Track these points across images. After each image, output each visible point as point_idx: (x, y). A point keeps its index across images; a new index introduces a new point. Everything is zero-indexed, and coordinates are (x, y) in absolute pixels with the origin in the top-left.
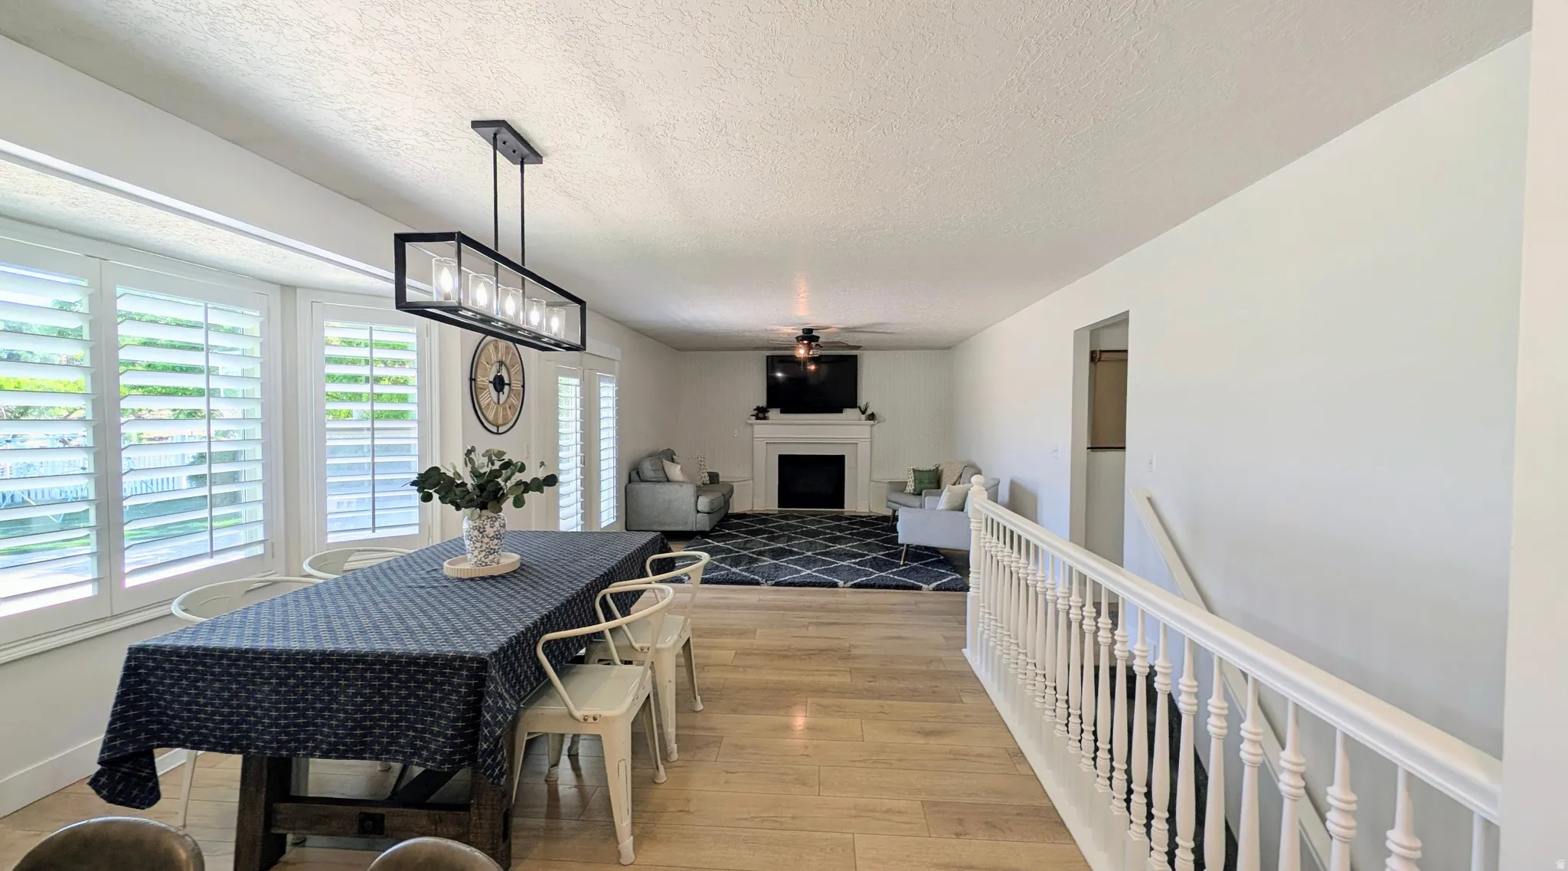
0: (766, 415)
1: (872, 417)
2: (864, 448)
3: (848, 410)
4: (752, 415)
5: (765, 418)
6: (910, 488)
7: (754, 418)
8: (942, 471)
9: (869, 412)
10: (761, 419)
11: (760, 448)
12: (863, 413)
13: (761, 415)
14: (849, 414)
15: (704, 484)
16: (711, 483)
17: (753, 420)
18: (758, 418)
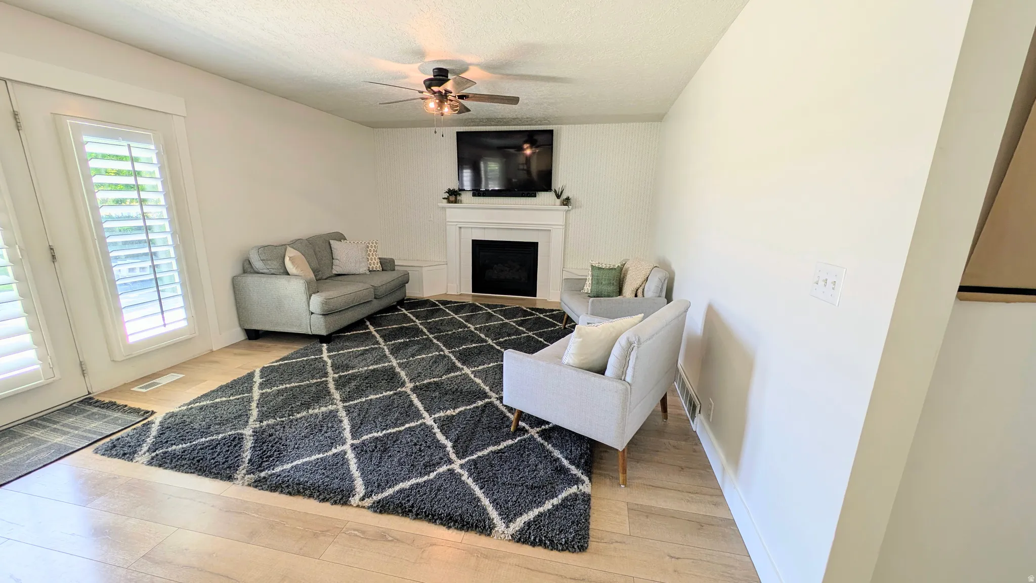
0: (459, 198)
1: (567, 202)
2: (557, 236)
3: (543, 193)
4: (444, 198)
5: (456, 202)
6: (588, 288)
7: (445, 201)
8: (627, 271)
9: (564, 196)
10: (452, 202)
11: (452, 232)
12: (558, 196)
13: (452, 198)
14: (544, 198)
15: (370, 271)
16: (383, 270)
17: (444, 203)
18: (449, 202)
